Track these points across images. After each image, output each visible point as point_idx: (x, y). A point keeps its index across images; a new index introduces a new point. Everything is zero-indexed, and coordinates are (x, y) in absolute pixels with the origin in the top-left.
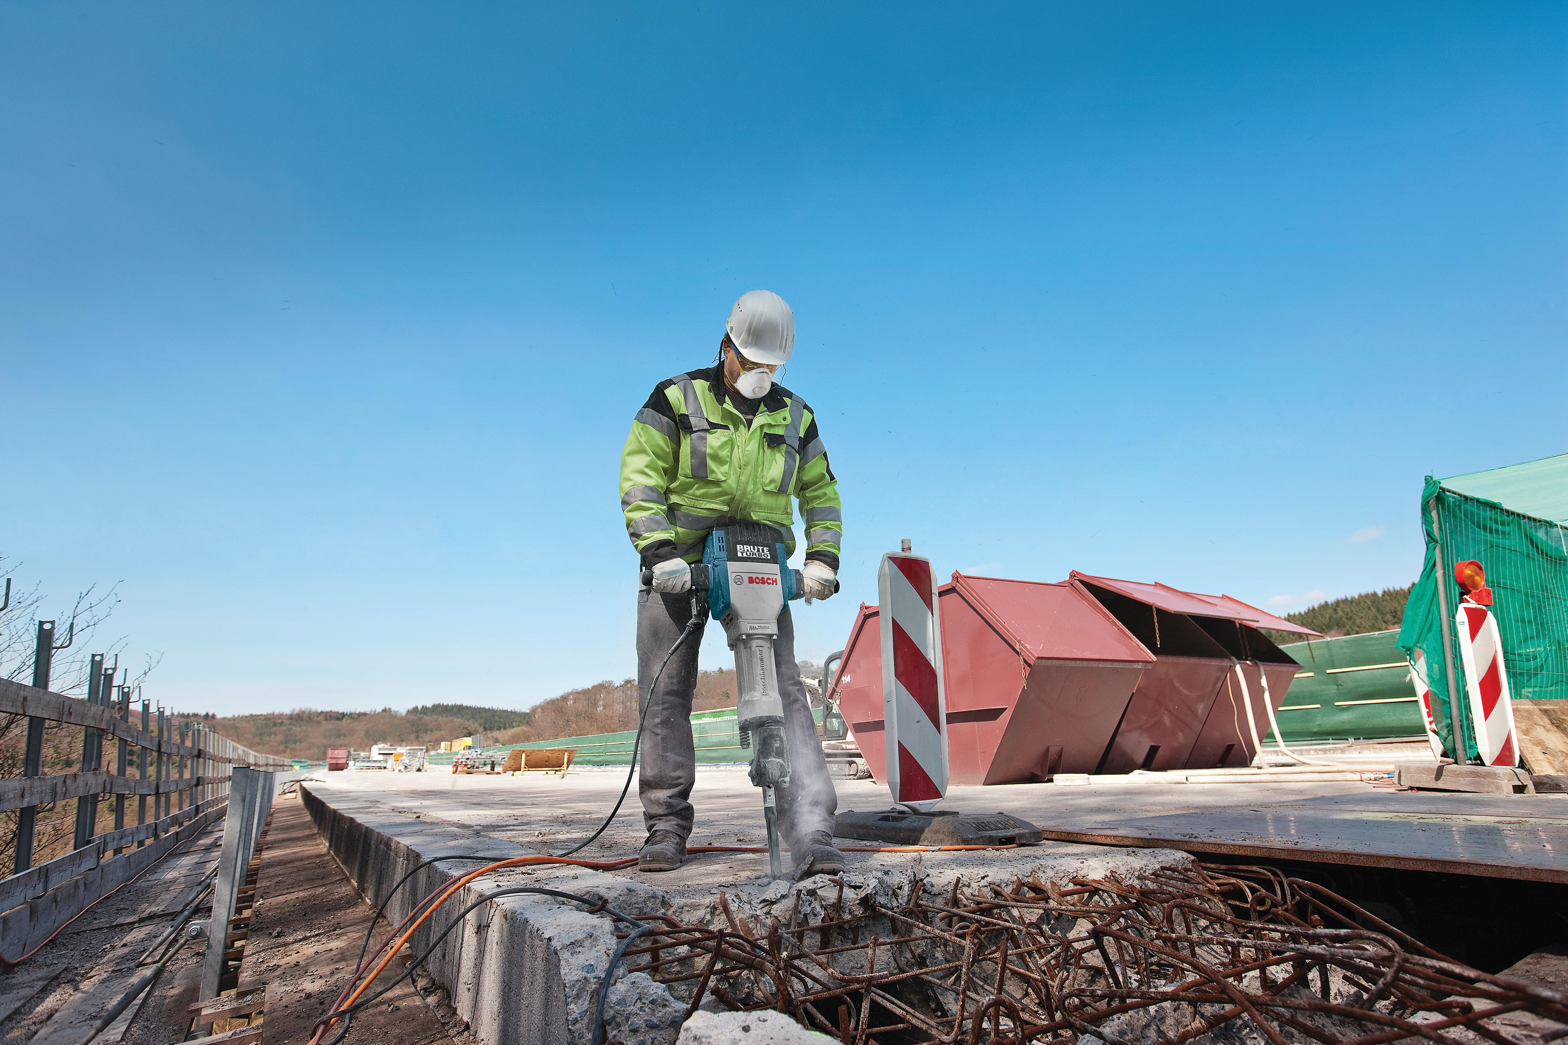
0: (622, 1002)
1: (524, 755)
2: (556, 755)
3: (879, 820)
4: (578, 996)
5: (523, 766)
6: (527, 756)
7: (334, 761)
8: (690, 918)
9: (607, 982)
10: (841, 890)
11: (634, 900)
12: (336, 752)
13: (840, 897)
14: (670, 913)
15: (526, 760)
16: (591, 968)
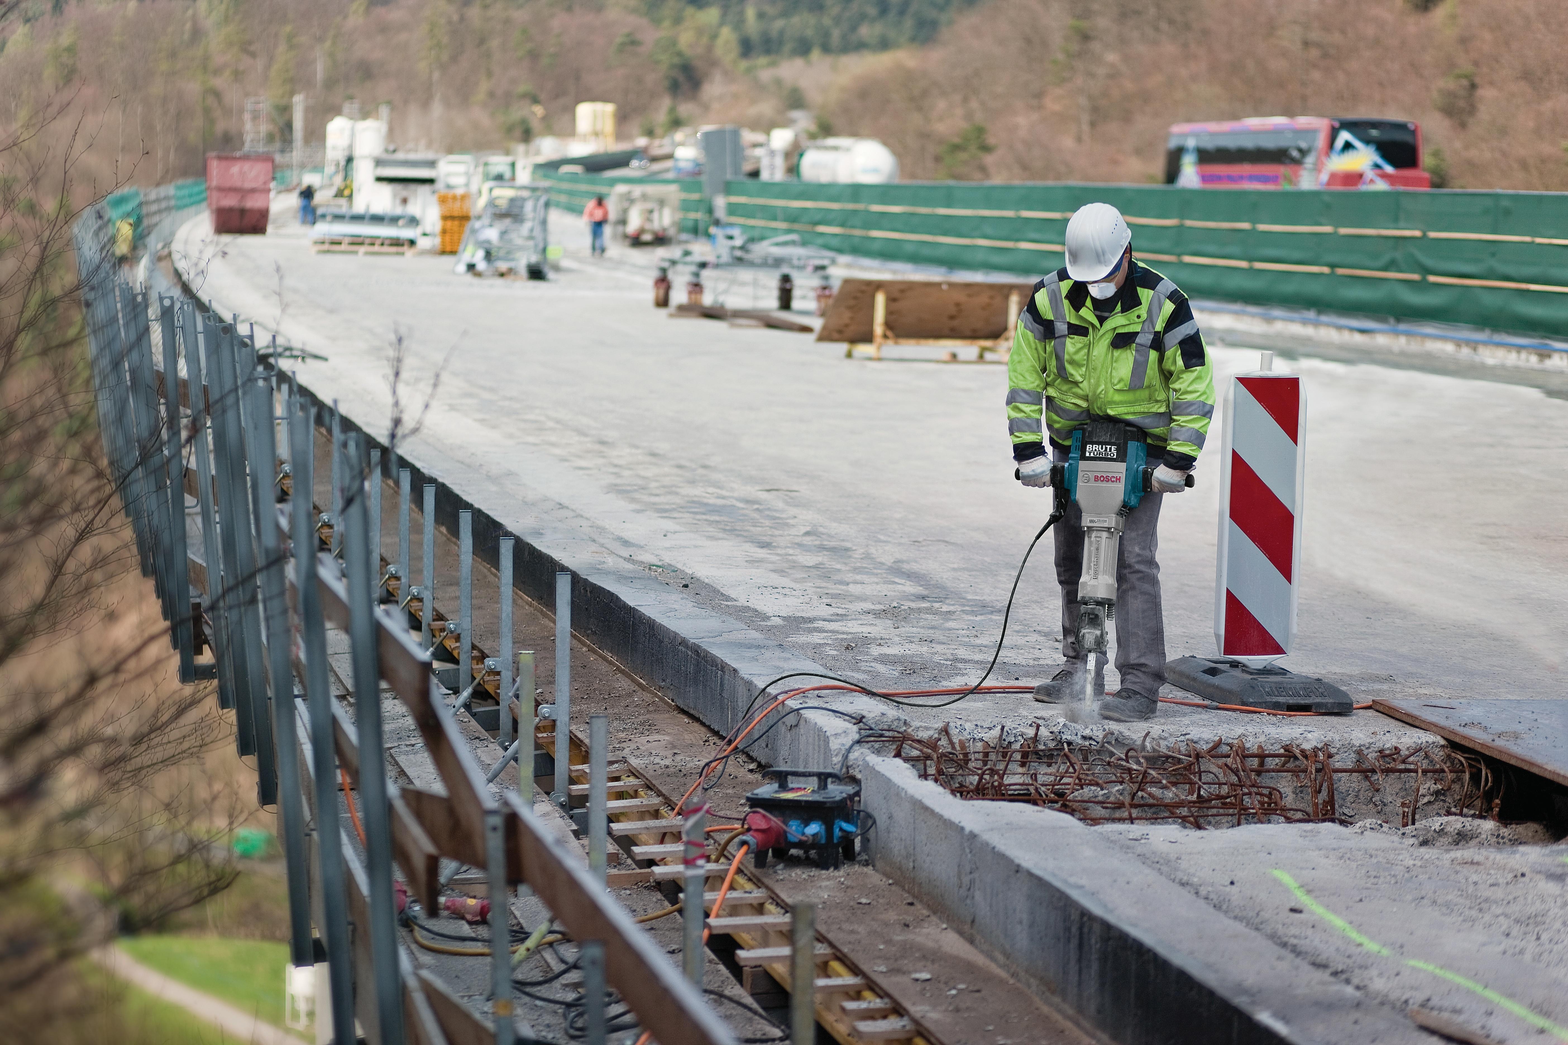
0: (856, 759)
1: (880, 300)
2: (983, 299)
3: (1205, 672)
4: (836, 755)
5: (879, 329)
6: (891, 300)
7: (230, 201)
8: (923, 735)
9: (849, 750)
10: (1038, 729)
11: (885, 720)
12: (235, 169)
13: (1036, 734)
14: (910, 730)
15: (889, 313)
16: (843, 745)
